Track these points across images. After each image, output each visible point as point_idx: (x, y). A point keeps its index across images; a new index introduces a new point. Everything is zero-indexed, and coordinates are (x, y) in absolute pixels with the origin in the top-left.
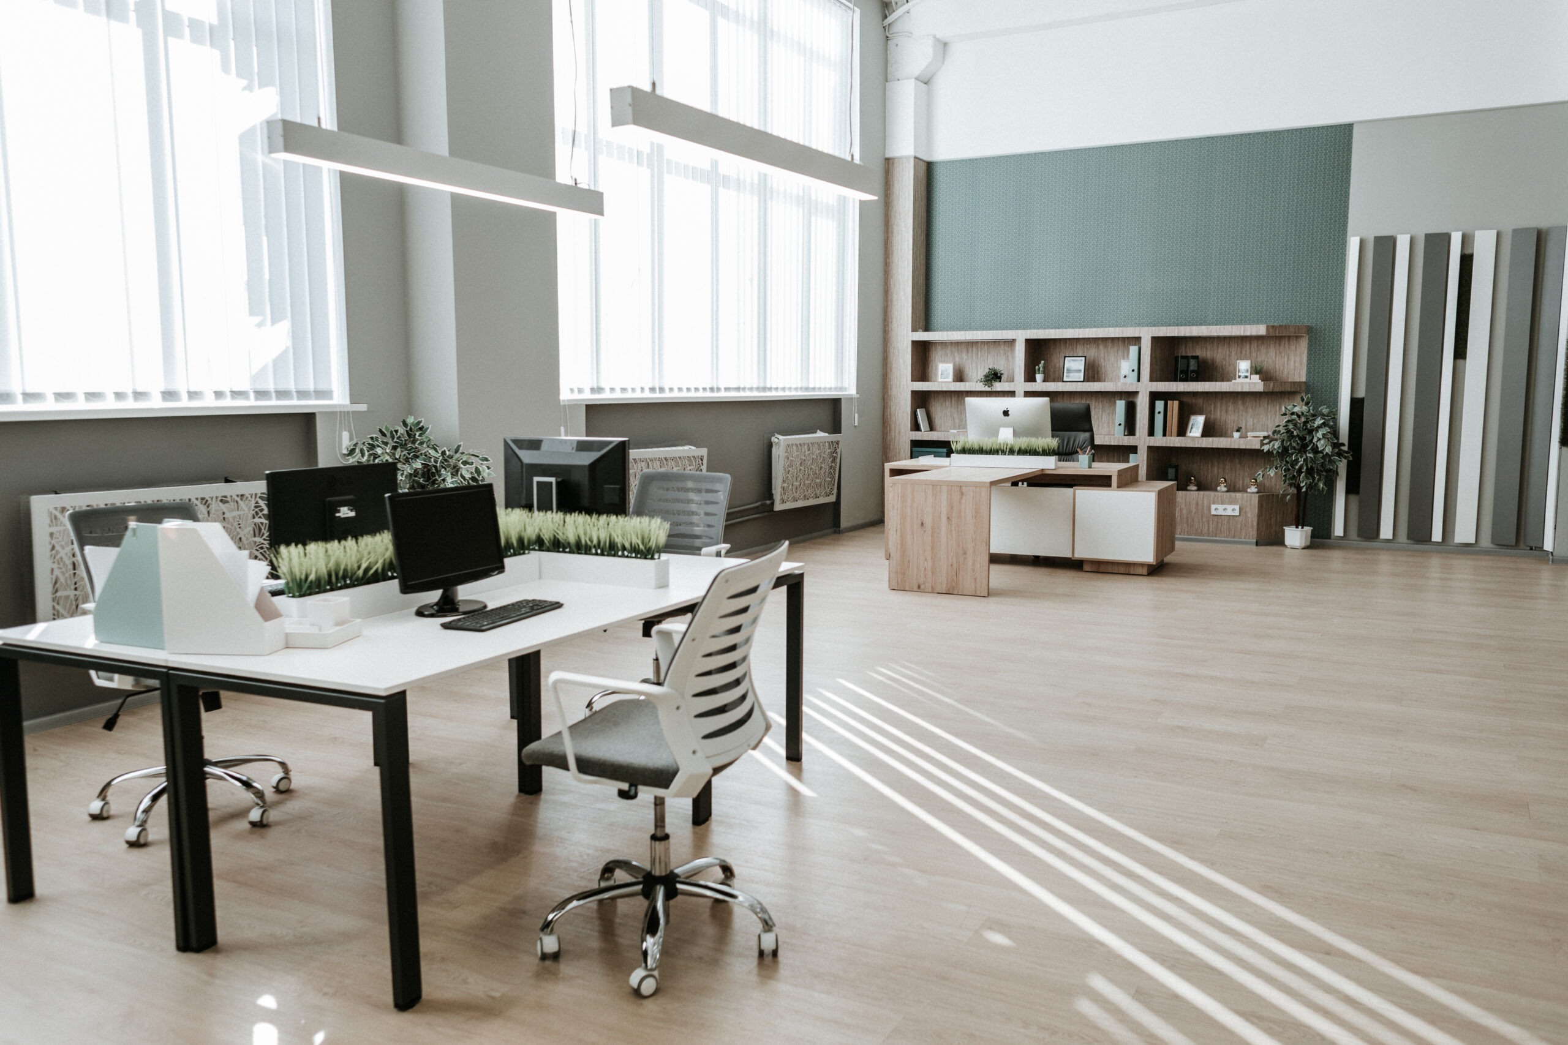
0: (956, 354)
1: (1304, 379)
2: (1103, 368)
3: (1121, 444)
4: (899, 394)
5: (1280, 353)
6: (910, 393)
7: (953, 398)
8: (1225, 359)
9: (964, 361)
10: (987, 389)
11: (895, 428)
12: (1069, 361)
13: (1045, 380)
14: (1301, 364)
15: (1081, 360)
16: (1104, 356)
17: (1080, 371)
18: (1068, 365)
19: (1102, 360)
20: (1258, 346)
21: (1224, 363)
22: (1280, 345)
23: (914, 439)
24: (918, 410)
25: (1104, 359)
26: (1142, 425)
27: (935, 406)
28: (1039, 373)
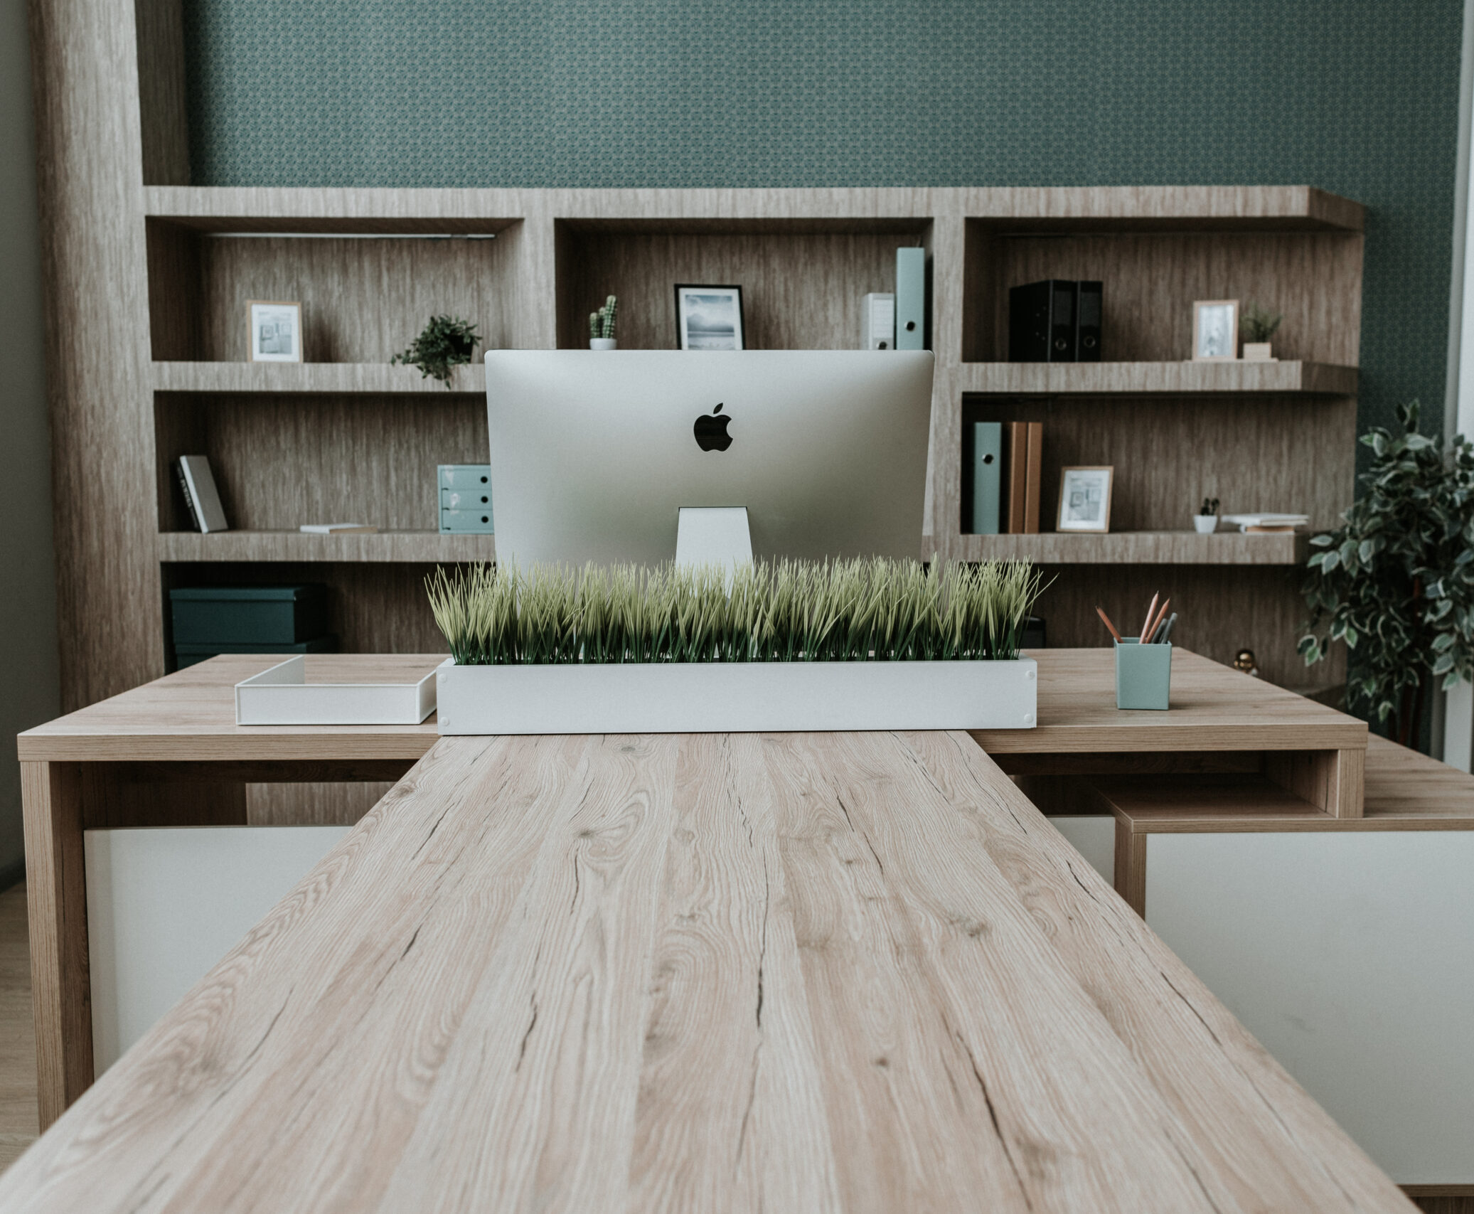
0: (305, 280)
1: (1353, 360)
4: (107, 401)
5: (1291, 285)
6: (150, 401)
7: (302, 420)
8: (1137, 303)
9: (334, 302)
10: (431, 385)
12: (692, 301)
14: (1346, 318)
15: (729, 298)
17: (734, 328)
18: (691, 314)
20: (1229, 266)
21: (1136, 313)
22: (1289, 264)
23: (173, 558)
24: (184, 460)
26: (941, 500)
27: (239, 446)
28: (601, 336)
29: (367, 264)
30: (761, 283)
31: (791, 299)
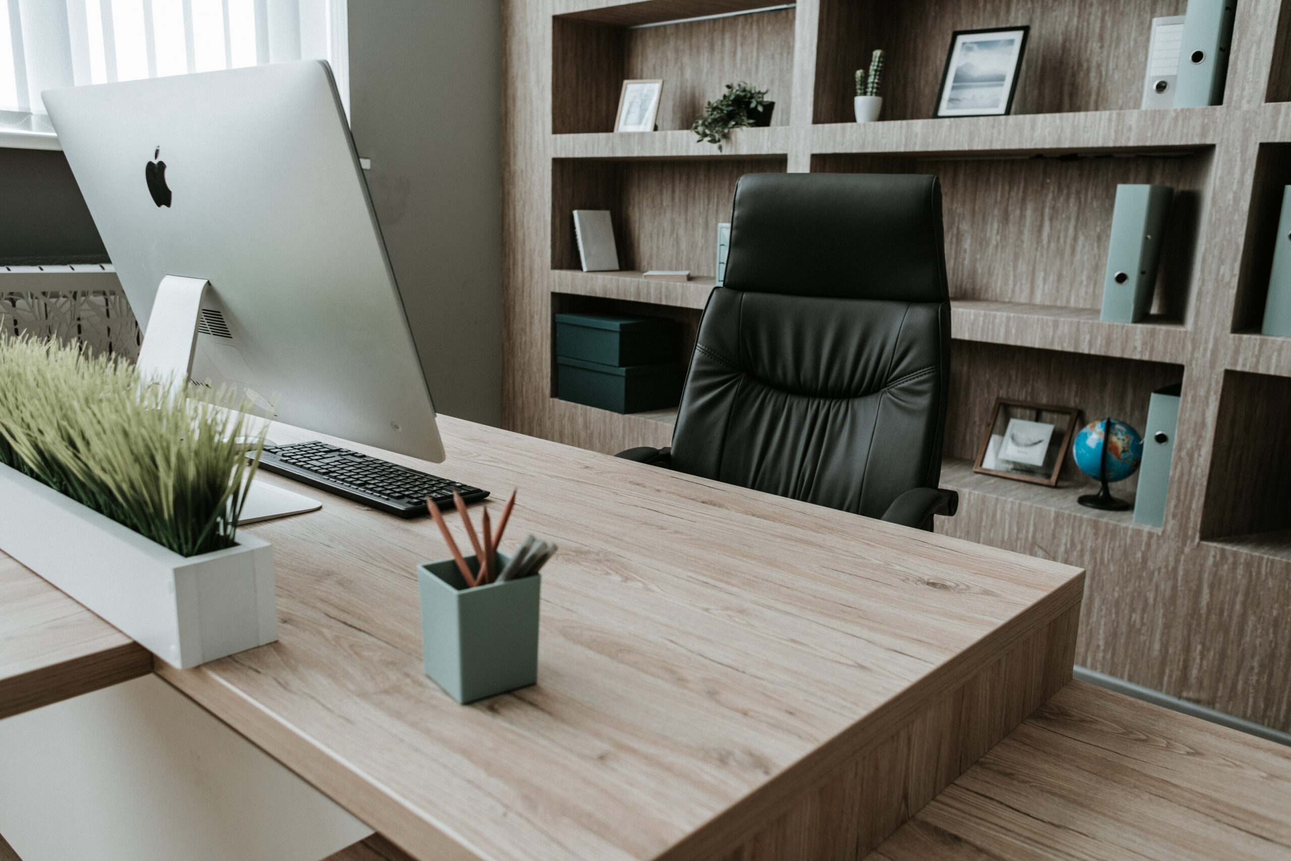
2: (1093, 74)
3: (1116, 353)
4: (529, 167)
6: (551, 164)
7: (677, 182)
10: (708, 149)
11: (523, 260)
12: (967, 48)
13: (884, 115)
15: (1011, 42)
16: (1102, 28)
17: (1002, 79)
18: (961, 64)
19: (1094, 45)
23: (557, 291)
24: (576, 213)
25: (1101, 38)
26: (1210, 286)
27: (639, 203)
28: (865, 93)
29: (727, 42)
30: (1075, 20)
31: (1107, 37)
